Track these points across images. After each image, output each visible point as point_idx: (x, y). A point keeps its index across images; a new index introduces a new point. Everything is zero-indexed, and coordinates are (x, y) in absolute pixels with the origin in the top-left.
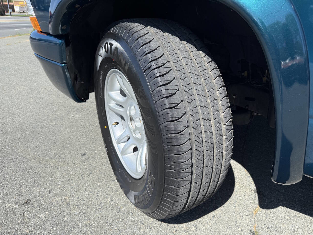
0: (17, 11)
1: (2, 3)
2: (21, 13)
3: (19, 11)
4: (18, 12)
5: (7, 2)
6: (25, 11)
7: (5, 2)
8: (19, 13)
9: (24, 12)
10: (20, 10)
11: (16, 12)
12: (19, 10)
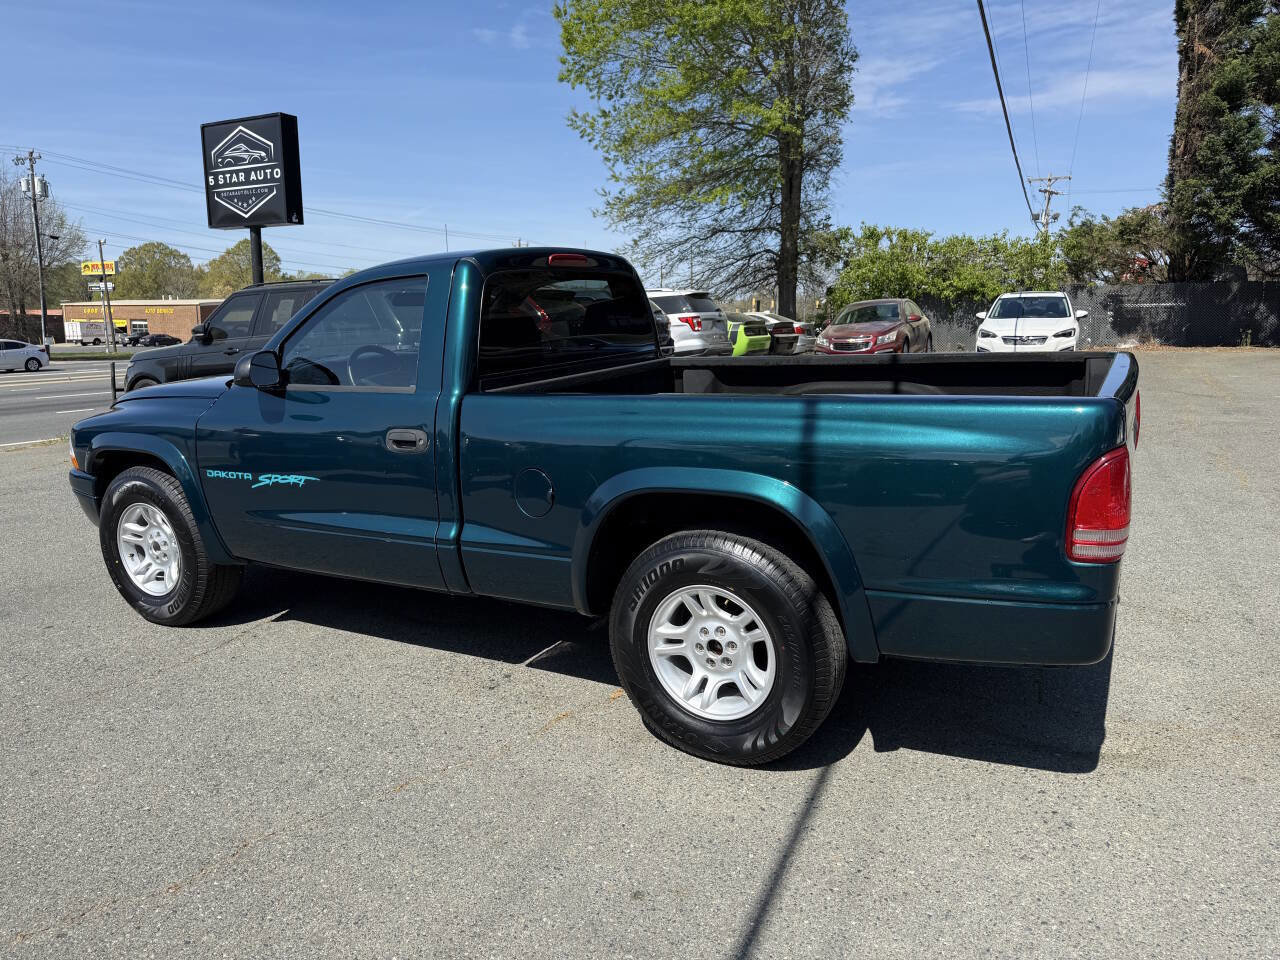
0: (71, 338)
1: (23, 311)
2: (84, 344)
3: (80, 338)
4: (77, 342)
5: (39, 308)
6: (102, 339)
7: (32, 307)
8: (79, 344)
9: (97, 342)
10: (83, 335)
11: (71, 341)
12: (79, 334)
